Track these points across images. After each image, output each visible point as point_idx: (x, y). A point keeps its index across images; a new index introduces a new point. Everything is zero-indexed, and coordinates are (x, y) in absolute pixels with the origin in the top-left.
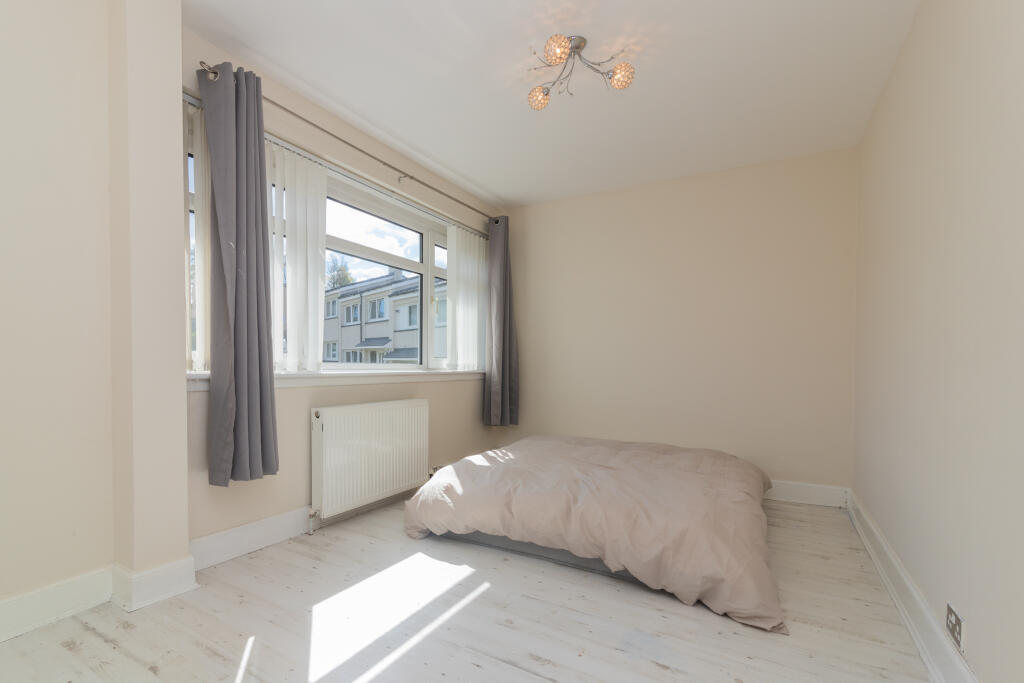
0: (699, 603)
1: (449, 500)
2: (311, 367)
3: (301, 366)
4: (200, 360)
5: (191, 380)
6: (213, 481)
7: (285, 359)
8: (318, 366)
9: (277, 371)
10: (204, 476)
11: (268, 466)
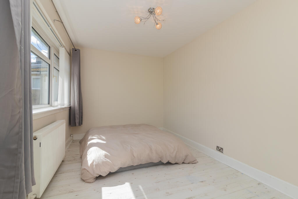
0: (183, 163)
1: (109, 160)
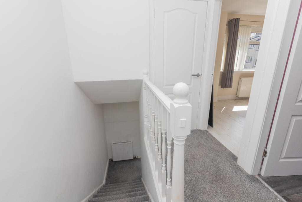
2: (241, 70)
3: (239, 70)
4: (222, 69)
5: (221, 72)
6: (221, 87)
7: (236, 69)
8: (243, 69)
9: (234, 71)
10: (220, 87)
11: (231, 86)
